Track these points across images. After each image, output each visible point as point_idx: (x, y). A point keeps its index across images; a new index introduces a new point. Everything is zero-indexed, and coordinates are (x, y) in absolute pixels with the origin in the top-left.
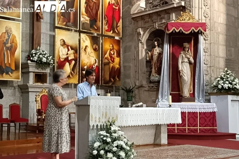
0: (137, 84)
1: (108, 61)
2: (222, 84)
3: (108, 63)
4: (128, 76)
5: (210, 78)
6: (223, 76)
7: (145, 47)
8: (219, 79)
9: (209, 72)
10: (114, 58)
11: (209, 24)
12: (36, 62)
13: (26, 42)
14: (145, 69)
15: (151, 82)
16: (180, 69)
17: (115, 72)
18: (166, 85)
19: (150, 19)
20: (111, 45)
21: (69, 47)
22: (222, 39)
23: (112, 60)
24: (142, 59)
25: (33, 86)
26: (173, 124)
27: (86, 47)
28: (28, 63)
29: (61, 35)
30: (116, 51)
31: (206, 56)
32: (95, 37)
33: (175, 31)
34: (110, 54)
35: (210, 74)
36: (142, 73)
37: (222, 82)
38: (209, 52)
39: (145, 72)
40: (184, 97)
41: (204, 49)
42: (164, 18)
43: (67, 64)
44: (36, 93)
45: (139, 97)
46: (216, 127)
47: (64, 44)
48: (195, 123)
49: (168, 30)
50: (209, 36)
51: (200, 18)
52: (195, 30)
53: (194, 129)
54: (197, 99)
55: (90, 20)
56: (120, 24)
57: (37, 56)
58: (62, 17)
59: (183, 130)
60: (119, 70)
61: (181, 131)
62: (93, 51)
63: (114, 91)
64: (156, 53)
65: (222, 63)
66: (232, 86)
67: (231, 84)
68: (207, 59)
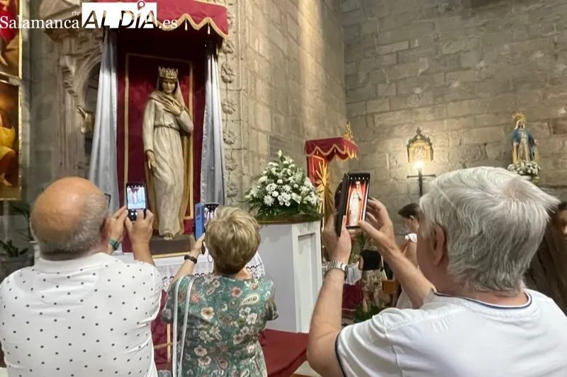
2: (276, 194)
5: (240, 178)
6: (273, 170)
7: (82, 103)
8: (264, 179)
9: (237, 162)
11: (234, 43)
16: (149, 146)
31: (230, 123)
35: (238, 168)
36: (74, 168)
37: (274, 186)
38: (236, 113)
41: (224, 105)
50: (235, 73)
52: (192, 23)
56: (17, 45)
63: (6, 212)
65: (263, 144)
66: (300, 197)
67: (297, 191)
68: (232, 130)
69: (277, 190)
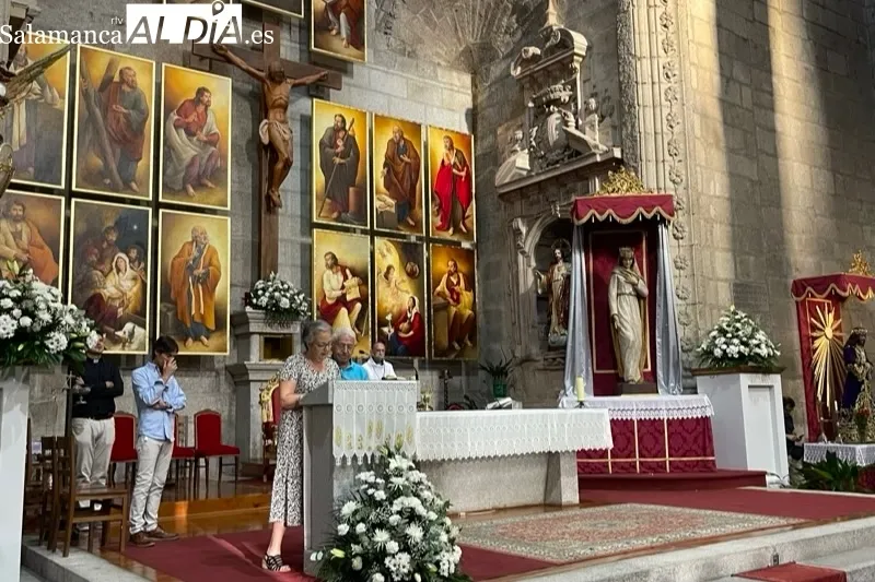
0: (518, 354)
1: (445, 299)
2: (724, 347)
3: (446, 306)
4: (495, 336)
5: (696, 333)
6: (724, 325)
7: (533, 264)
8: (715, 333)
9: (692, 317)
10: (458, 294)
11: (684, 199)
12: (265, 308)
13: (245, 264)
14: (534, 317)
15: (550, 349)
16: (614, 311)
17: (462, 326)
18: (581, 353)
19: (541, 197)
20: (451, 263)
21: (348, 271)
22: (720, 234)
23: (455, 297)
24: (527, 293)
25: (258, 367)
26: (601, 450)
27: (389, 268)
28: (245, 313)
29: (326, 244)
30: (464, 275)
31: (683, 279)
32: (410, 244)
33: (596, 218)
34: (449, 285)
35: (693, 323)
36: (528, 327)
37: (723, 339)
38: (688, 268)
39: (536, 325)
40: (628, 382)
41: (677, 262)
42: (574, 191)
43: (344, 311)
44: (259, 384)
45: (524, 386)
46: (713, 455)
47: (334, 263)
48: (658, 447)
49: (579, 218)
50: (687, 229)
51: (662, 186)
52: (645, 213)
53: (657, 462)
54: (662, 387)
55: (398, 206)
56: (472, 210)
57: (267, 294)
58: (328, 200)
59: (627, 466)
60: (473, 320)
61: (622, 468)
62: (405, 277)
63: (463, 372)
64: (560, 277)
65: (724, 294)
66: (747, 350)
67: (746, 344)
68: (686, 286)
69: (725, 343)
